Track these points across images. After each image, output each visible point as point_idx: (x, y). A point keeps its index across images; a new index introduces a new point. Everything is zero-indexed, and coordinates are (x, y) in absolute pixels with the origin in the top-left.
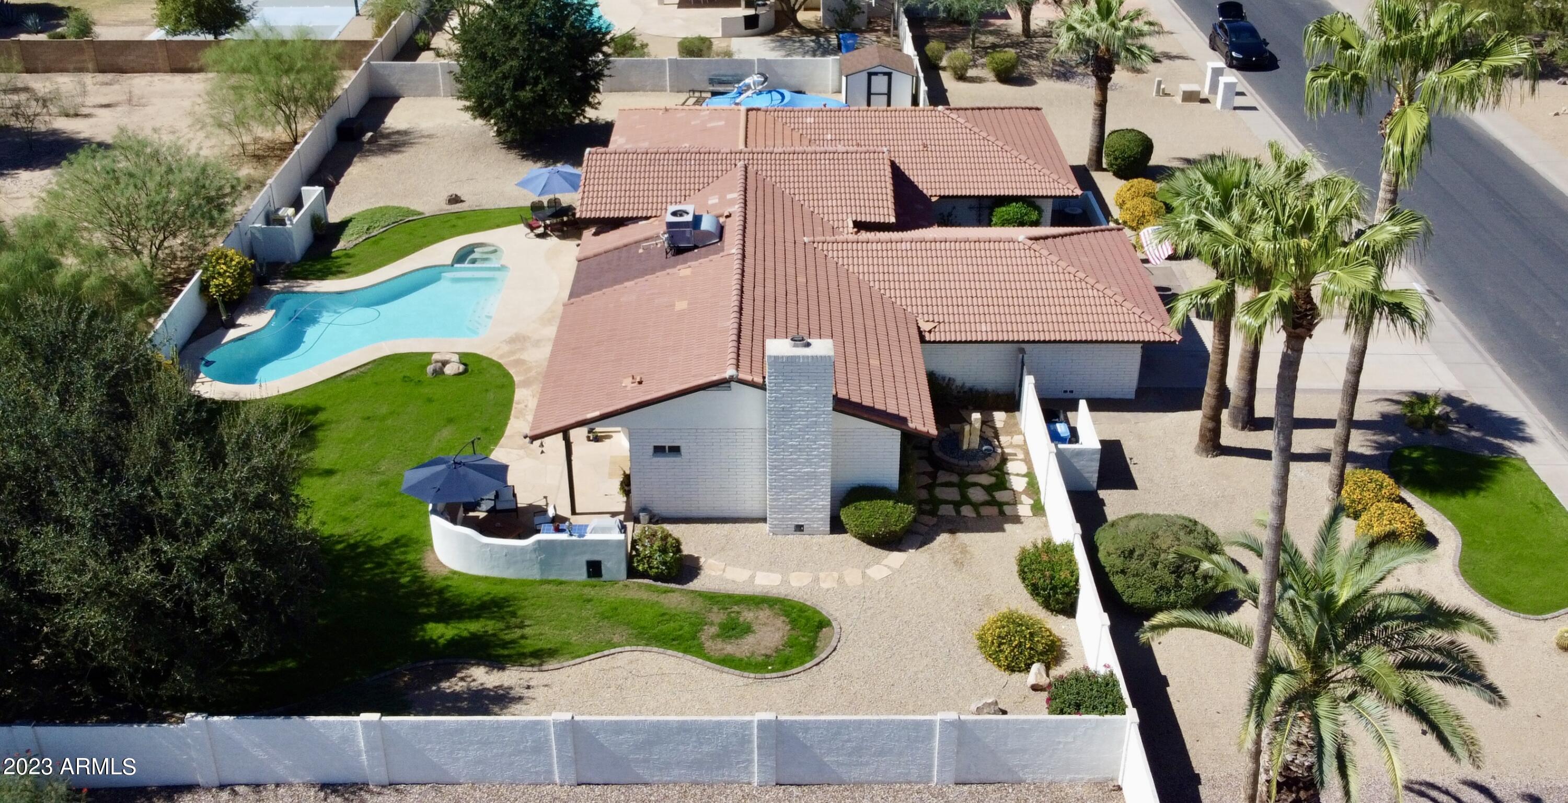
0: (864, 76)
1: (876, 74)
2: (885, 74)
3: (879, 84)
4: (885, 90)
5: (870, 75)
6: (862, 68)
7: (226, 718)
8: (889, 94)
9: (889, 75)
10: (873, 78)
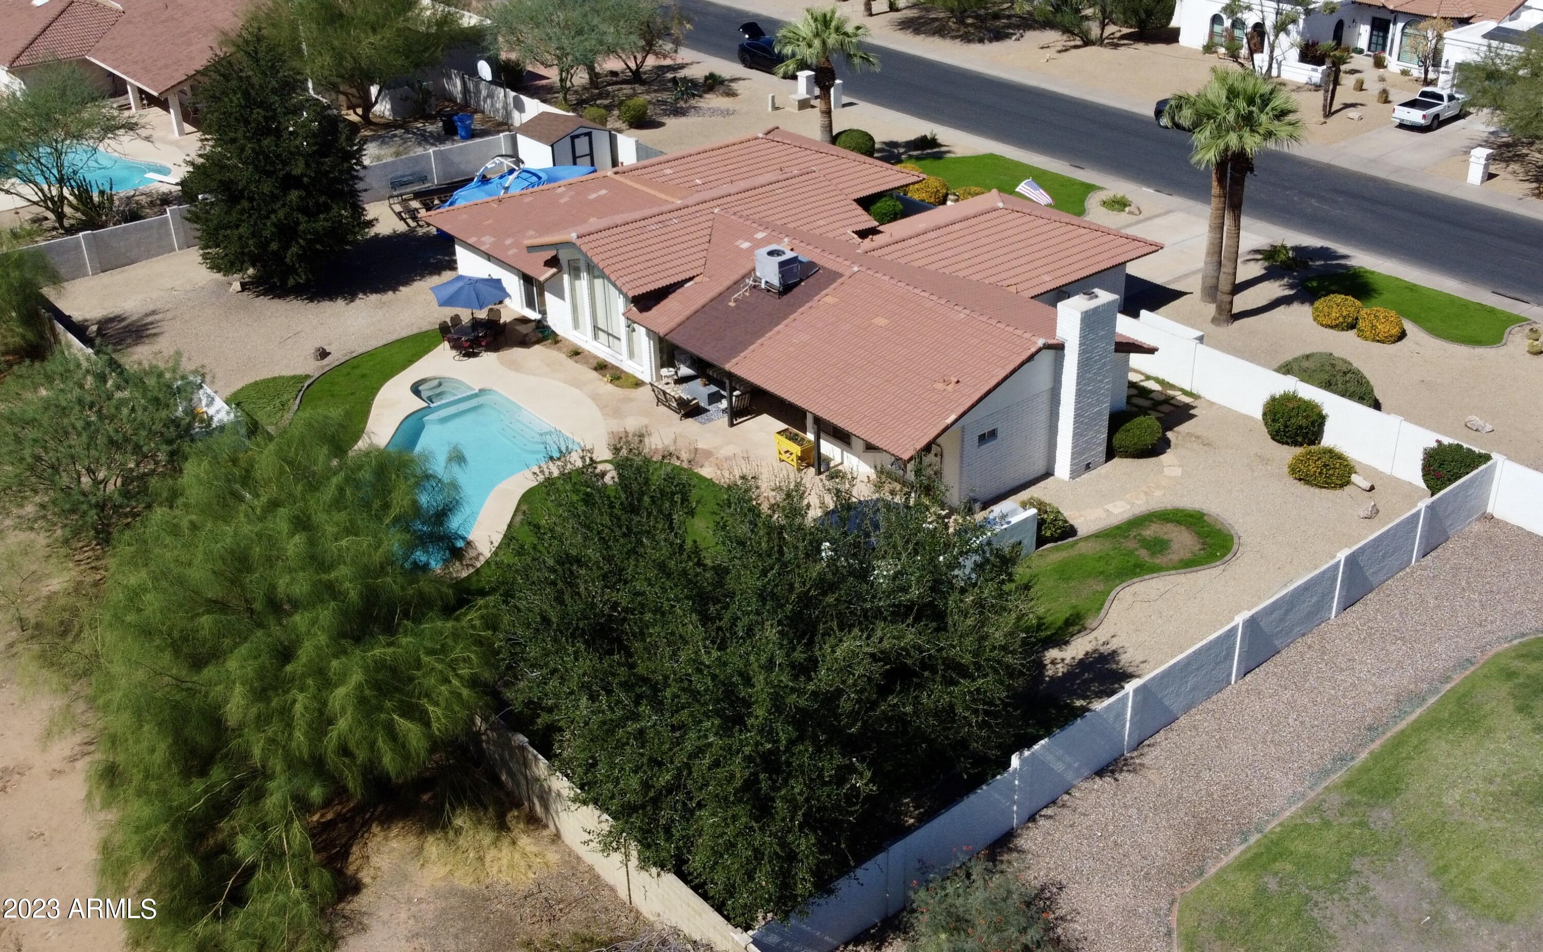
0: (568, 139)
1: (578, 136)
2: (586, 134)
3: (582, 145)
4: (587, 151)
5: (573, 138)
6: (562, 134)
7: (1042, 742)
8: (591, 154)
9: (589, 135)
10: (577, 141)
